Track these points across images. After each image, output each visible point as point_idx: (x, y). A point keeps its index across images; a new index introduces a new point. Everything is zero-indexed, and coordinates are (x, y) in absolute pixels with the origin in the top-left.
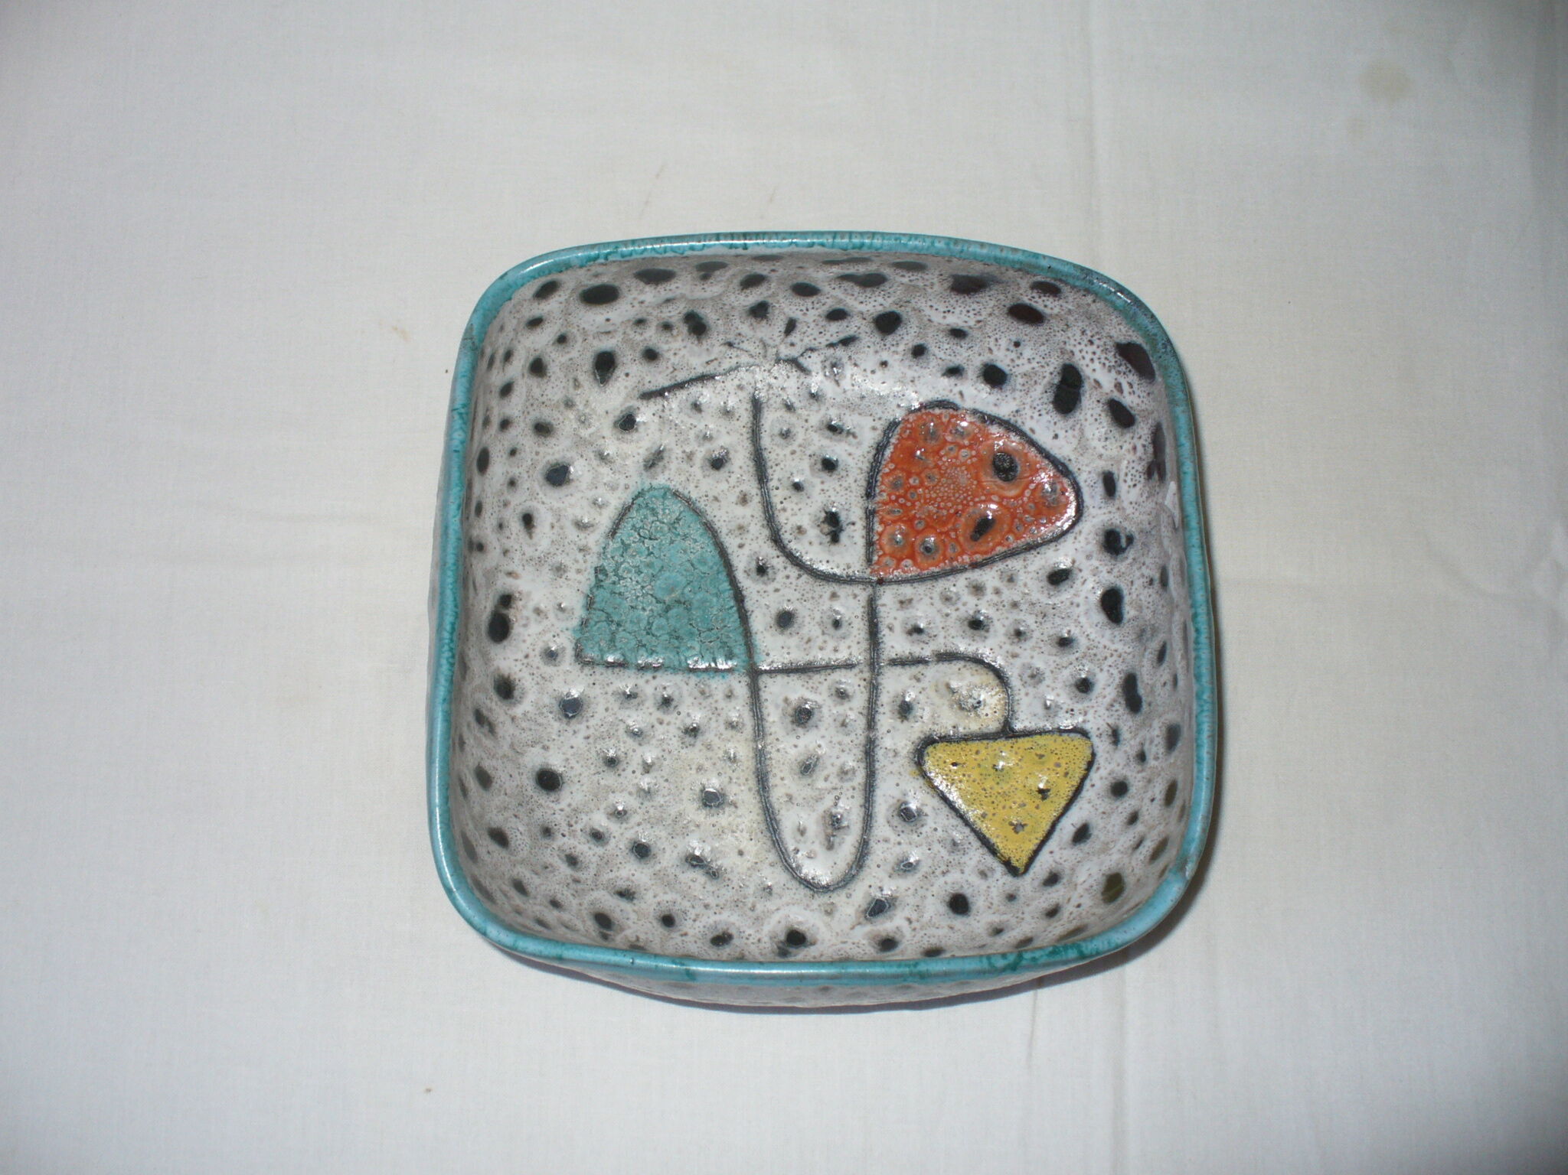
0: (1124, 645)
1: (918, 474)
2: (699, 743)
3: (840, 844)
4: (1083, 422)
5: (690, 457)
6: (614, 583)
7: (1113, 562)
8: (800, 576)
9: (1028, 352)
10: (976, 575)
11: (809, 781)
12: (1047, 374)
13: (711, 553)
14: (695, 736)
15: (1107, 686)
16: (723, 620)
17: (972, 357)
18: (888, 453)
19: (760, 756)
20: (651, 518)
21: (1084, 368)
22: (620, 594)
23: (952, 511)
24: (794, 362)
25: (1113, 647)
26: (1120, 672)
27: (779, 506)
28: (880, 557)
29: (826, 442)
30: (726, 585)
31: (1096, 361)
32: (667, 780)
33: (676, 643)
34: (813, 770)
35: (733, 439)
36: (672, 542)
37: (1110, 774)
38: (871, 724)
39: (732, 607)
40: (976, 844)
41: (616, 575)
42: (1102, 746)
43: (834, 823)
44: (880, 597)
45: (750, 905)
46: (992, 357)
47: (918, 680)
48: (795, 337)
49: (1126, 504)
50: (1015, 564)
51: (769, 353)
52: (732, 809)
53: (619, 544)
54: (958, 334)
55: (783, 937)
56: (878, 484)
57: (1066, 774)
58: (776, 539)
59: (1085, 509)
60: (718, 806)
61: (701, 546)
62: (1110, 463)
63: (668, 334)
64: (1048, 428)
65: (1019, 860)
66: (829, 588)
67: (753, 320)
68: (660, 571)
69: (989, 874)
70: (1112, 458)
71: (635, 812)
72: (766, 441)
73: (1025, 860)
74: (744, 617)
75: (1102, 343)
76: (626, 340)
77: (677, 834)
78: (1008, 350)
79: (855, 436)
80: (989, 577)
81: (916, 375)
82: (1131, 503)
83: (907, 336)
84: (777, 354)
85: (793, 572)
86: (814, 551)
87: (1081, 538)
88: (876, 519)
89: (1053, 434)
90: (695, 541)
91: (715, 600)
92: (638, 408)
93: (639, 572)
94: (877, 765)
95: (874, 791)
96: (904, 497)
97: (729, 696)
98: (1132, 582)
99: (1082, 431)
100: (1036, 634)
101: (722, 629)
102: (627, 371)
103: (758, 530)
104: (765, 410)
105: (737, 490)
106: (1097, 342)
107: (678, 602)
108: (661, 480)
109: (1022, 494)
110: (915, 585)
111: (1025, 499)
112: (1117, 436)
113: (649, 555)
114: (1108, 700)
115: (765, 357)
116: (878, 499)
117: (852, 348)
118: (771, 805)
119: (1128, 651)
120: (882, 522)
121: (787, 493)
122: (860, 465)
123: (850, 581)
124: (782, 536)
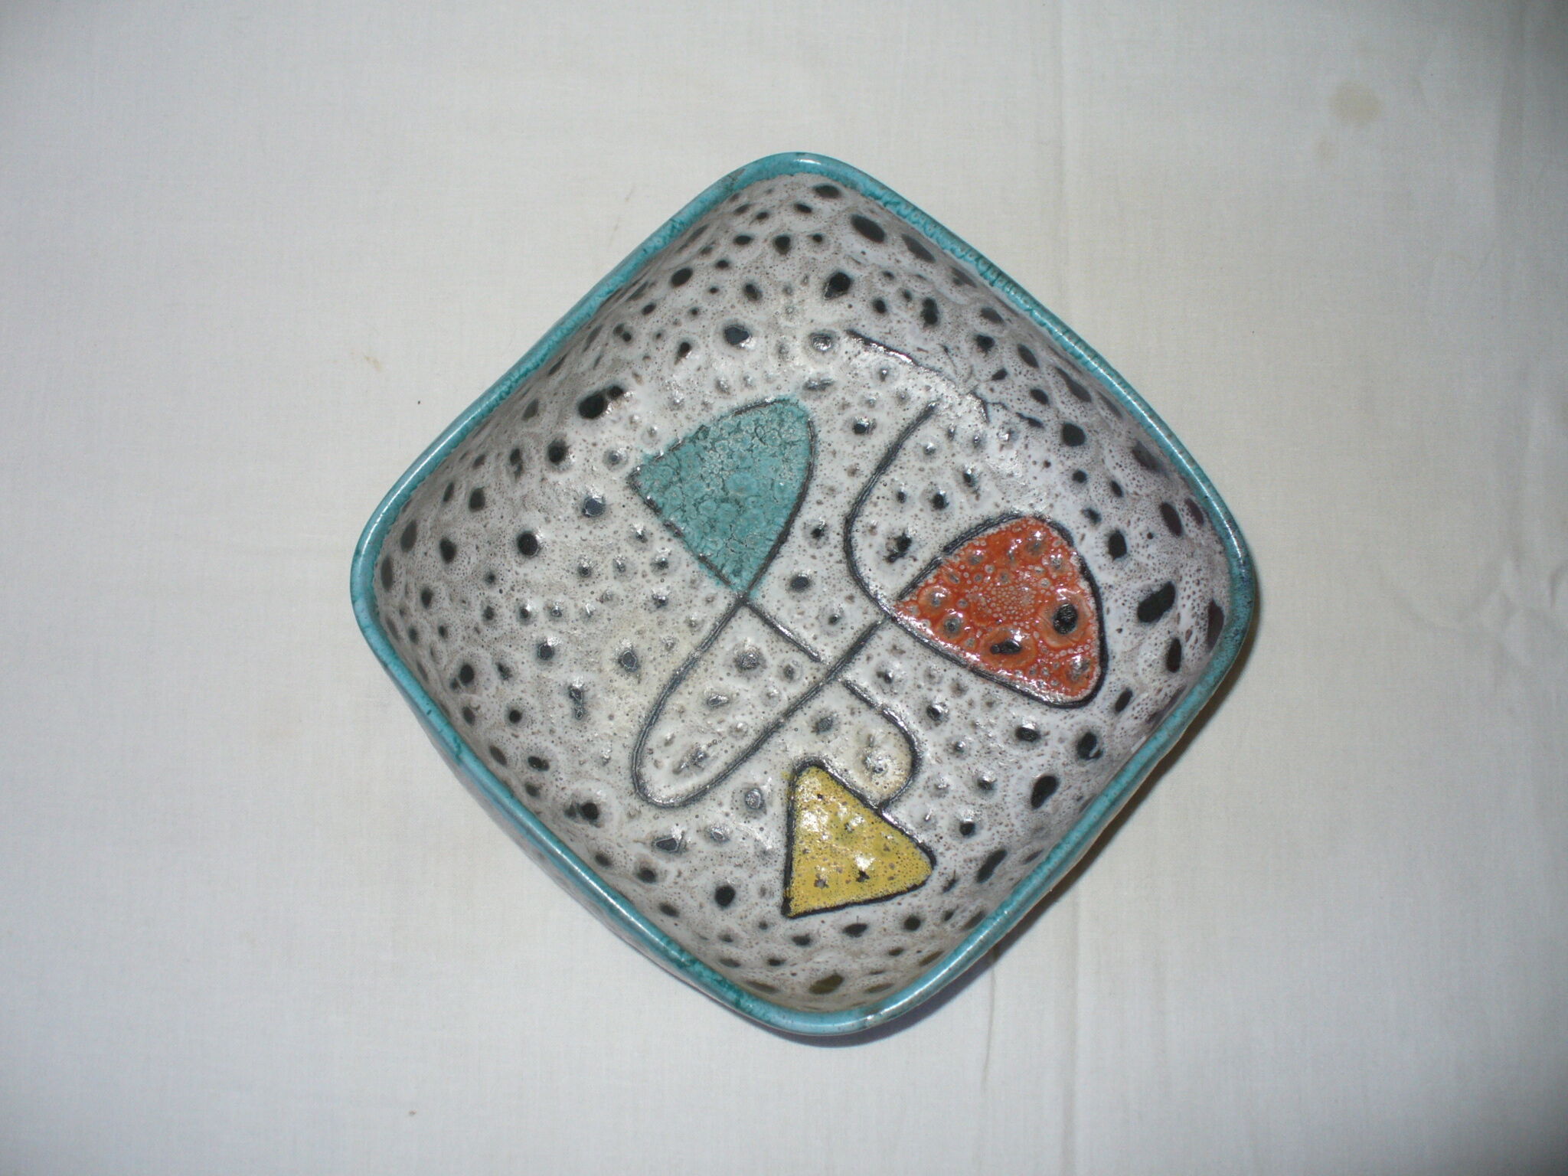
0: (1022, 827)
1: (997, 568)
2: (654, 616)
3: (685, 776)
4: (1147, 637)
5: (845, 406)
6: (705, 448)
7: (1074, 760)
8: (840, 562)
9: (1153, 549)
10: (967, 678)
11: (707, 713)
12: (1153, 579)
13: (795, 488)
14: (658, 607)
15: (981, 845)
16: (756, 544)
17: (1113, 516)
18: (991, 531)
19: (691, 663)
20: (775, 425)
21: (1179, 598)
22: (702, 459)
23: (995, 616)
24: (984, 404)
25: (1014, 821)
26: (999, 842)
27: (874, 499)
28: (911, 600)
29: (952, 483)
30: (782, 521)
31: (1191, 601)
32: (609, 619)
33: (708, 529)
34: (717, 707)
35: (888, 423)
36: (774, 455)
37: (918, 907)
38: (789, 713)
39: (771, 540)
40: (780, 865)
41: (712, 444)
42: (934, 885)
43: (696, 760)
44: (882, 630)
45: (582, 759)
46: (1126, 529)
47: (852, 713)
48: (998, 386)
49: (1119, 726)
50: (1003, 695)
51: (970, 381)
52: (635, 681)
53: (735, 424)
54: (1116, 489)
55: (582, 802)
56: (962, 548)
57: (891, 878)
58: (849, 521)
59: (1092, 703)
60: (628, 671)
61: (790, 479)
62: (1137, 685)
63: (905, 303)
64: (1120, 619)
65: (799, 905)
66: (852, 590)
67: (976, 346)
68: (745, 468)
69: (767, 895)
70: (1141, 684)
71: (567, 622)
72: (910, 444)
73: (801, 909)
74: (773, 555)
75: (1204, 590)
76: (868, 279)
77: (581, 664)
78: (1141, 534)
79: (977, 498)
80: (976, 689)
81: (1064, 493)
82: (1123, 729)
83: (1079, 459)
84: (976, 387)
85: (839, 554)
86: (868, 553)
87: (1070, 722)
88: (935, 572)
89: (1119, 627)
90: (791, 470)
91: (764, 524)
92: (839, 339)
93: (730, 456)
94: (765, 746)
95: (745, 761)
96: (971, 574)
97: (709, 601)
98: (1070, 787)
99: (1140, 644)
100: (970, 760)
101: (749, 548)
102: (852, 303)
103: (842, 503)
104: (932, 420)
105: (856, 460)
106: (1202, 586)
107: (737, 502)
108: (808, 404)
109: (1057, 650)
110: (917, 644)
111: (1057, 656)
112: (1159, 670)
113: (749, 450)
114: (972, 854)
115: (965, 381)
116: (951, 558)
117: (1034, 431)
118: (664, 704)
119: (1020, 833)
120: (937, 577)
121: (889, 494)
122: (961, 522)
123: (874, 600)
124: (855, 522)
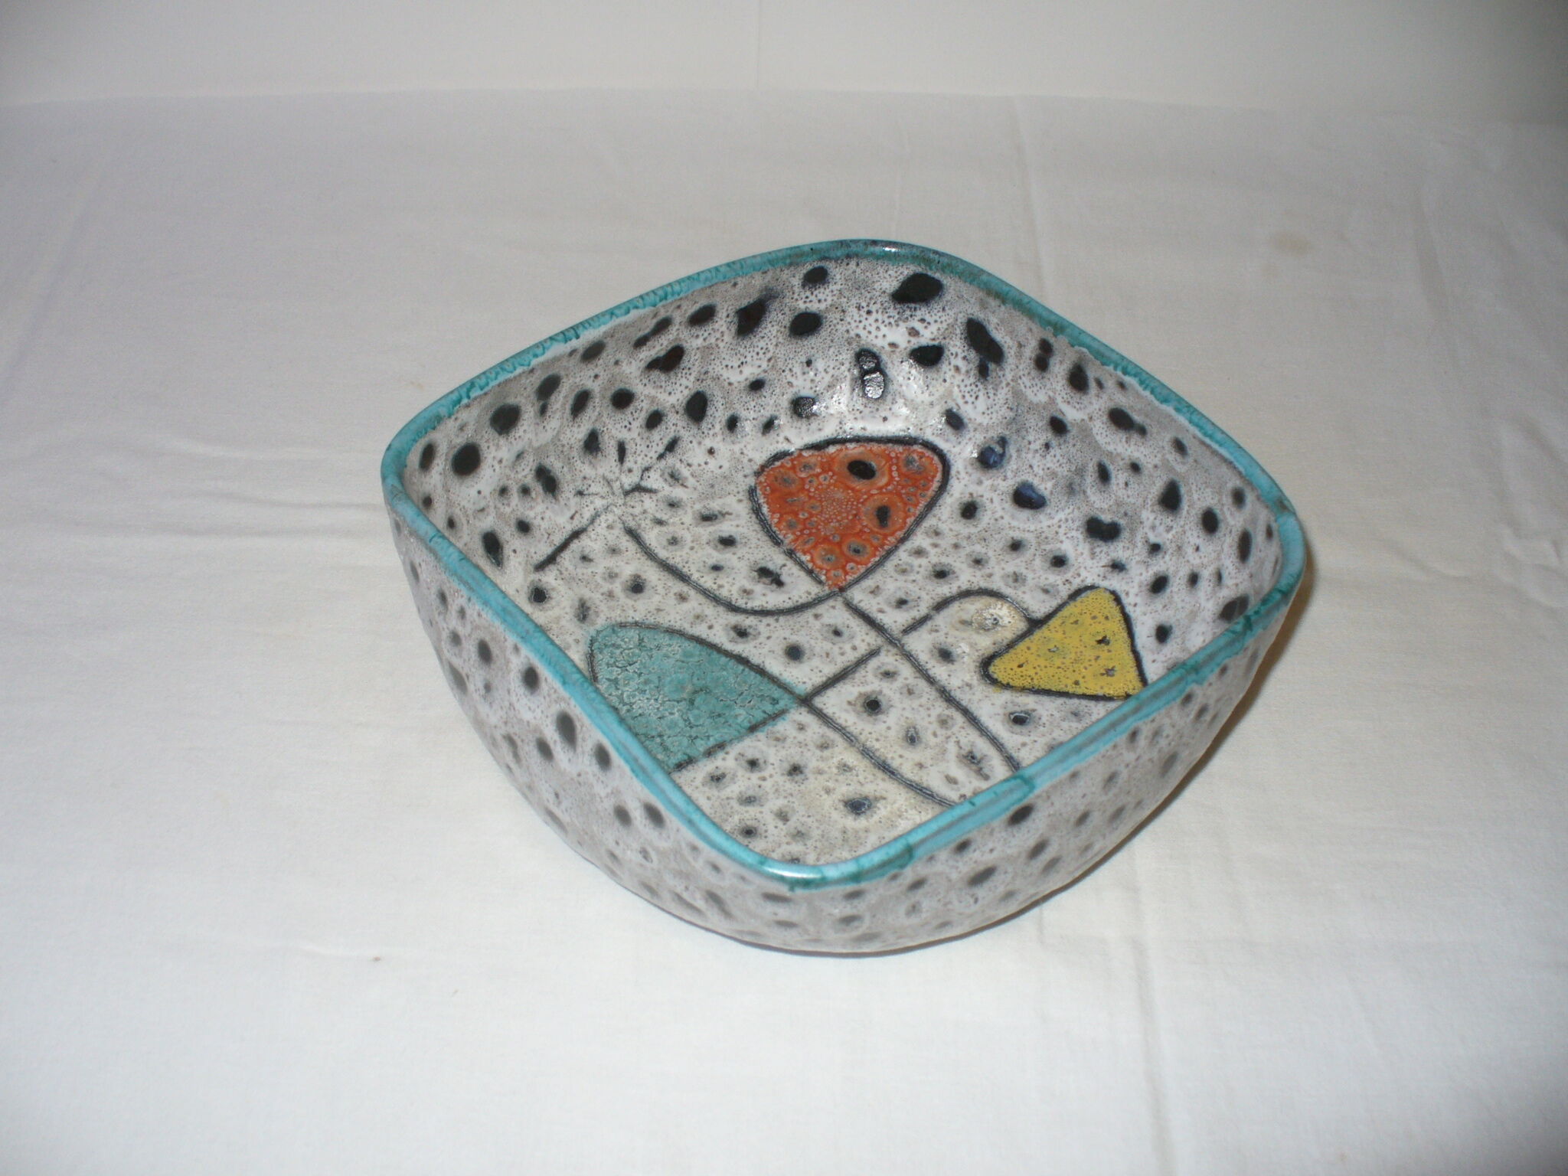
0: (1063, 511)
1: (803, 509)
2: (811, 777)
3: (991, 771)
4: (899, 389)
5: (610, 595)
6: (628, 711)
7: (1002, 470)
8: (777, 619)
9: (819, 364)
10: (909, 545)
11: (923, 745)
12: (846, 373)
13: (689, 646)
14: (801, 772)
15: (1077, 547)
16: (745, 682)
17: (776, 402)
18: (765, 509)
19: (866, 753)
20: (618, 652)
21: (875, 342)
22: (640, 715)
23: (850, 517)
24: (638, 489)
25: (1055, 521)
26: (1077, 530)
27: (715, 587)
28: (825, 575)
29: (711, 529)
30: (724, 660)
31: (882, 327)
32: (809, 816)
33: (722, 720)
34: (919, 737)
35: (637, 566)
36: (651, 657)
37: (1140, 586)
38: (931, 680)
39: (743, 670)
40: (1089, 704)
41: (625, 704)
42: (1115, 582)
43: (972, 760)
44: (852, 598)
46: (794, 390)
47: (937, 631)
48: (629, 462)
49: (980, 419)
50: (930, 522)
51: (615, 488)
52: (882, 802)
53: (607, 683)
54: (757, 386)
56: (778, 532)
57: (1107, 618)
58: (733, 608)
59: (948, 455)
60: (869, 808)
61: (677, 646)
62: (943, 402)
63: (529, 500)
64: (874, 417)
66: (808, 615)
67: (591, 457)
68: (659, 681)
70: (941, 397)
71: (806, 854)
72: (663, 554)
73: (1138, 685)
74: (761, 671)
75: (878, 305)
76: (500, 516)
77: (857, 847)
78: (804, 373)
79: (730, 514)
80: (920, 540)
81: (741, 446)
82: (984, 413)
83: (718, 414)
84: (622, 487)
85: (770, 620)
86: (772, 598)
87: (963, 475)
88: (799, 554)
89: (881, 419)
90: (670, 646)
91: (725, 673)
92: (540, 580)
93: (644, 692)
94: (964, 703)
95: (979, 721)
96: (805, 528)
97: (802, 728)
98: (1031, 466)
99: (904, 397)
100: (991, 553)
101: (750, 688)
102: (513, 548)
103: (713, 611)
104: (643, 533)
105: (671, 595)
106: (873, 308)
107: (696, 692)
108: (600, 622)
109: (892, 478)
110: (871, 576)
111: (897, 479)
112: (935, 376)
113: (640, 676)
114: (1086, 552)
115: (613, 494)
116: (786, 541)
117: (678, 450)
118: (910, 781)
119: (1070, 510)
120: (805, 553)
121: (712, 576)
122: (751, 528)
123: (818, 601)
124: (737, 605)
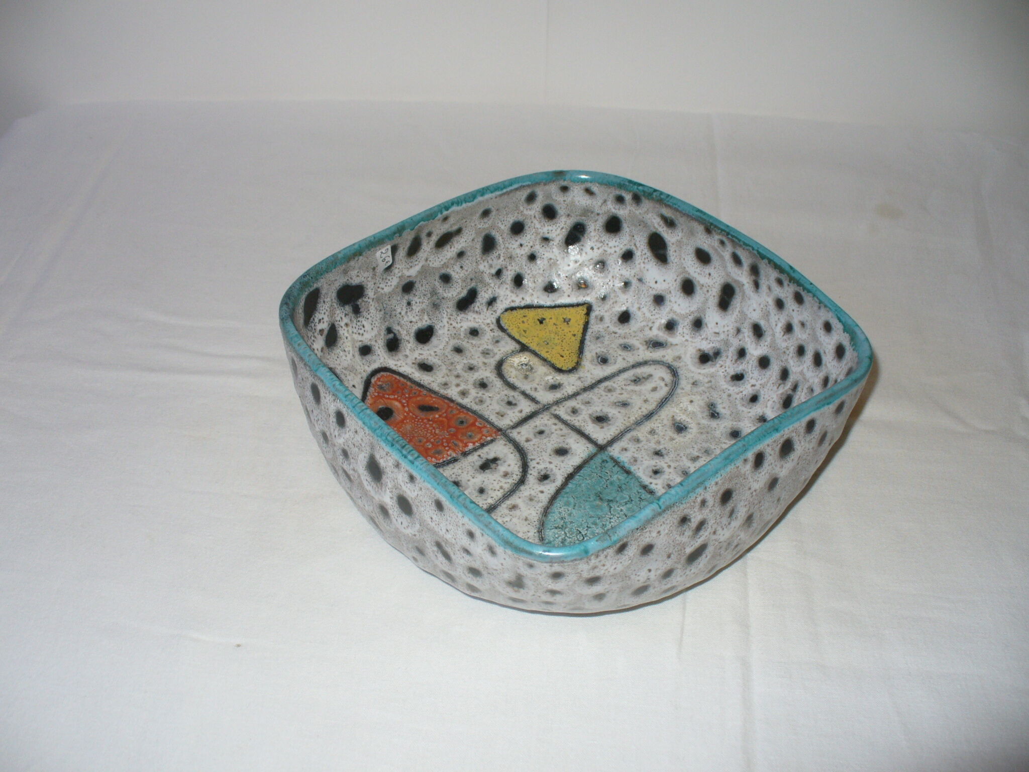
0: (443, 318)
1: (423, 445)
2: (661, 448)
3: (645, 373)
7: (403, 341)
8: (531, 460)
10: (456, 398)
11: (629, 400)
13: (559, 503)
14: (660, 451)
15: (469, 320)
16: (590, 475)
19: (639, 423)
20: (568, 540)
23: (431, 423)
25: (447, 325)
26: (458, 315)
27: (502, 491)
28: (487, 437)
30: (570, 485)
32: (693, 448)
33: (623, 486)
34: (623, 401)
36: (571, 522)
37: (513, 292)
38: (577, 394)
39: (579, 476)
40: (590, 331)
42: (500, 306)
43: (637, 381)
44: (509, 425)
45: (710, 384)
47: (536, 389)
50: (434, 387)
52: (676, 417)
55: (710, 363)
56: (445, 459)
57: (524, 316)
58: (522, 481)
59: (383, 366)
60: (681, 423)
61: (560, 509)
62: (355, 349)
65: (582, 311)
66: (525, 445)
68: (593, 517)
69: (599, 317)
70: (353, 347)
73: (581, 307)
74: (579, 468)
80: (453, 392)
85: (532, 464)
86: (511, 463)
87: (398, 363)
88: (467, 449)
89: (354, 388)
90: (560, 513)
91: (583, 485)
94: (594, 382)
95: (608, 376)
96: (442, 444)
97: (625, 450)
98: (411, 322)
100: (464, 362)
101: (595, 473)
103: (525, 491)
105: (511, 513)
107: (601, 499)
109: (395, 399)
110: (487, 417)
111: (397, 396)
112: (342, 340)
113: (590, 527)
114: (475, 316)
116: (454, 455)
118: (657, 406)
119: (446, 313)
120: (466, 446)
121: (490, 492)
123: (511, 441)
124: (517, 480)
